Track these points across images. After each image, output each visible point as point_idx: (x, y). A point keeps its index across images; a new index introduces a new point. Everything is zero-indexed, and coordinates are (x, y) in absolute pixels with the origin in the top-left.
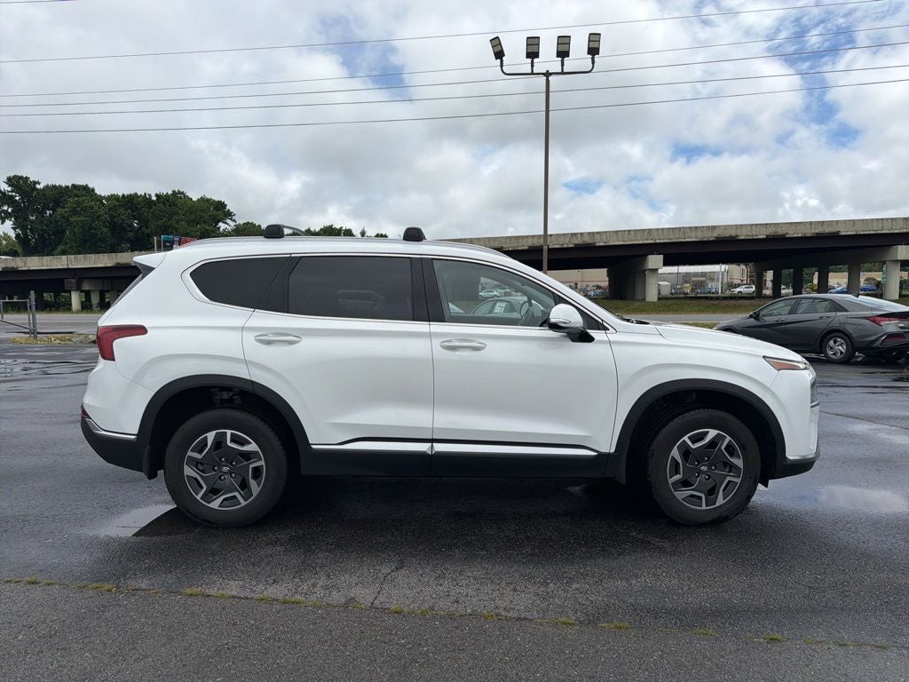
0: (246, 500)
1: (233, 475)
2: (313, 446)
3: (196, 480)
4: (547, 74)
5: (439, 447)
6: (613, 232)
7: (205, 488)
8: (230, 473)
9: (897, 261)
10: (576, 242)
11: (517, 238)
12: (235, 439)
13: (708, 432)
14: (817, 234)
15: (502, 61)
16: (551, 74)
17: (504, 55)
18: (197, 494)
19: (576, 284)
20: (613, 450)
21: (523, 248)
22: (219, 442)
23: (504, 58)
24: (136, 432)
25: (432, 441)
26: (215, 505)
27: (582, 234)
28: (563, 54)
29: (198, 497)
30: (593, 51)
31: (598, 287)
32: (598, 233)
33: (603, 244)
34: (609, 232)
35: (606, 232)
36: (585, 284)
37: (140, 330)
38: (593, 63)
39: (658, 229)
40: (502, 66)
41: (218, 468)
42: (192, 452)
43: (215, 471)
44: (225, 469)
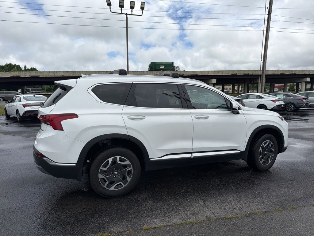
0: (125, 184)
1: (119, 175)
2: (151, 159)
3: (104, 179)
4: (127, 14)
5: (195, 155)
7: (108, 182)
8: (118, 174)
9: (212, 83)
12: (121, 160)
13: (267, 141)
14: (192, 75)
15: (110, 7)
16: (128, 14)
17: (111, 5)
18: (104, 185)
20: (244, 150)
22: (114, 162)
23: (111, 6)
24: (76, 162)
25: (192, 153)
26: (112, 188)
28: (132, 8)
29: (105, 187)
30: (142, 8)
37: (74, 116)
38: (142, 12)
40: (110, 9)
41: (113, 173)
42: (102, 167)
43: (112, 174)
44: (116, 173)
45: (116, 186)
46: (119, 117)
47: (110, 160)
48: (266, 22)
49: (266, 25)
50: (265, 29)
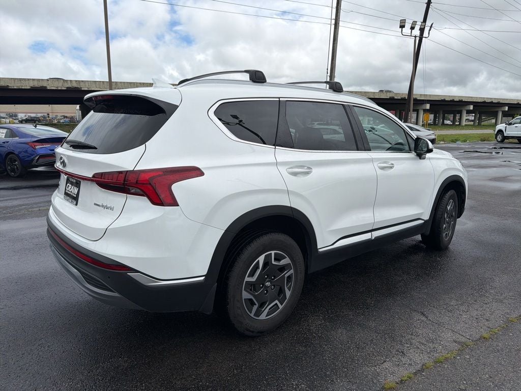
0: (282, 304)
1: (273, 287)
2: (320, 250)
3: (250, 300)
5: (375, 234)
6: (93, 81)
7: (257, 305)
8: (271, 286)
10: (68, 86)
11: (20, 80)
12: (277, 258)
18: (251, 313)
19: (48, 114)
20: (428, 218)
21: (26, 88)
22: (266, 263)
24: (205, 273)
25: (372, 231)
26: (263, 317)
27: (71, 81)
29: (252, 315)
31: (65, 117)
32: (82, 81)
33: (86, 89)
34: (90, 81)
35: (88, 81)
36: (55, 115)
37: (195, 172)
39: (121, 82)
41: (263, 285)
42: (248, 277)
43: (262, 287)
44: (268, 284)
45: (270, 309)
46: (273, 170)
47: (261, 259)
48: (334, 10)
49: (334, 17)
50: (333, 22)
